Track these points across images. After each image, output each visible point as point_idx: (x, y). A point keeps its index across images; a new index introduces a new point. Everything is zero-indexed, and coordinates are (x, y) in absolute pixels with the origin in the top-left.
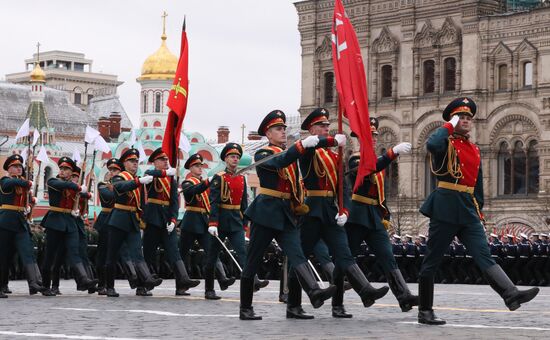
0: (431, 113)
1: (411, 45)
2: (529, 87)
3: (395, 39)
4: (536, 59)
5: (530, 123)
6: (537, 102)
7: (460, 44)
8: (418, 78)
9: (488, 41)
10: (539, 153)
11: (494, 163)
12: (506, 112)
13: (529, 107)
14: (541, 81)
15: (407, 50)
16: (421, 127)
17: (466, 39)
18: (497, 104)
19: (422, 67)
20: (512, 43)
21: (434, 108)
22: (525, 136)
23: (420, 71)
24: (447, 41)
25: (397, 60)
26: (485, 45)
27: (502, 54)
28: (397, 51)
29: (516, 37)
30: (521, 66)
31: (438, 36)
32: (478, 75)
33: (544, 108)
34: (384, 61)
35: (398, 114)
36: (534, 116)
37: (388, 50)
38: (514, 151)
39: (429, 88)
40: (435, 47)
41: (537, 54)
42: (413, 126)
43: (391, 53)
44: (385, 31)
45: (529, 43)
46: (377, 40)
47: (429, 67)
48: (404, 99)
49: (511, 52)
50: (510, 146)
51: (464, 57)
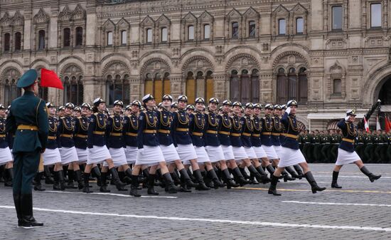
0: (68, 58)
1: (57, 19)
2: (125, 45)
3: (47, 15)
4: (129, 29)
5: (125, 65)
6: (129, 53)
7: (86, 19)
8: (60, 38)
9: (102, 18)
10: (130, 82)
11: (104, 87)
12: (111, 58)
13: (125, 56)
14: (131, 42)
15: (54, 21)
16: (61, 66)
17: (89, 16)
18: (106, 54)
19: (63, 32)
20: (115, 20)
21: (70, 55)
22: (122, 72)
23: (62, 34)
24: (77, 17)
25: (48, 27)
26: (100, 20)
27: (109, 25)
28: (48, 22)
29: (117, 17)
30: (120, 33)
31: (72, 14)
32: (96, 38)
33: (133, 57)
34: (40, 28)
35: (48, 58)
36: (127, 61)
37: (42, 21)
38: (115, 81)
39: (67, 44)
40: (70, 20)
41: (130, 26)
42: (57, 65)
43: (44, 23)
44: (41, 11)
45: (125, 20)
46: (36, 15)
47: (67, 31)
48: (52, 50)
49: (115, 25)
50: (113, 78)
51: (87, 27)
